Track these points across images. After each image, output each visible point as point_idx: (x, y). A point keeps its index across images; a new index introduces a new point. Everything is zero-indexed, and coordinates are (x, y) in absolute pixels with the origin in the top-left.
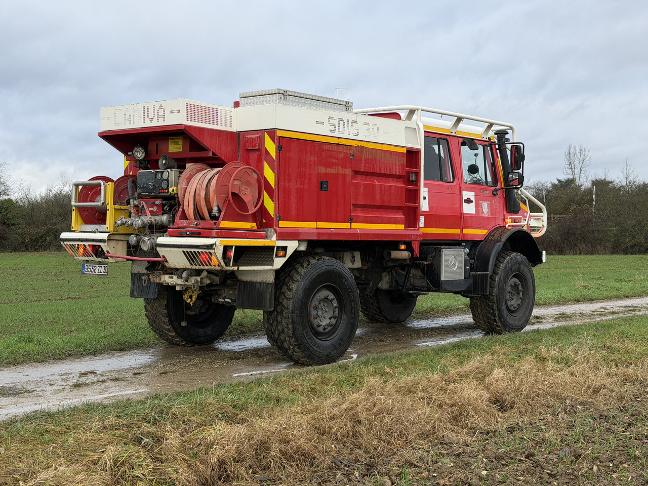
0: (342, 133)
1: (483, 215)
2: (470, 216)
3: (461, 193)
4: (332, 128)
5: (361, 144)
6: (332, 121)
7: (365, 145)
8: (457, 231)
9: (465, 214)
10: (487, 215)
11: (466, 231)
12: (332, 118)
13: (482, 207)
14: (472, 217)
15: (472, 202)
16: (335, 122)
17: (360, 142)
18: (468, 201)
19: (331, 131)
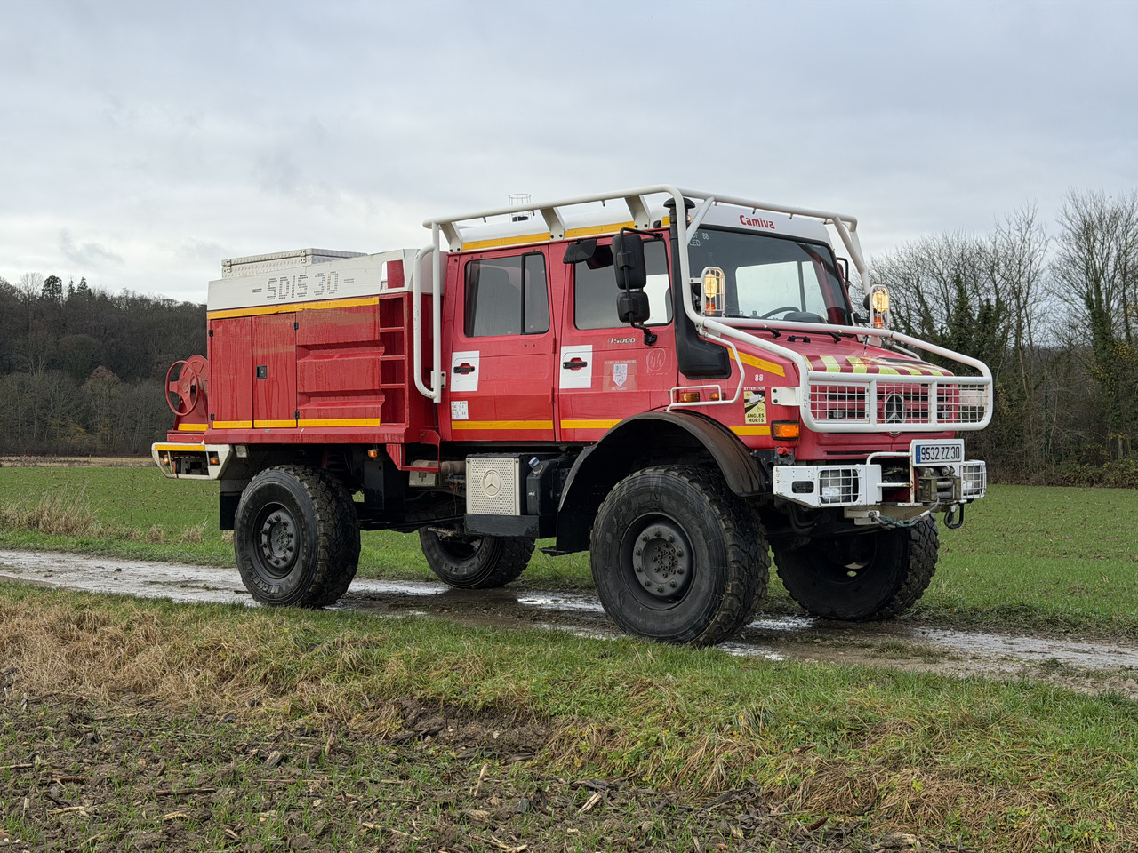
0: (283, 297)
1: (614, 389)
2: (577, 394)
3: (556, 351)
4: (272, 293)
5: (306, 306)
6: (272, 285)
7: (313, 306)
8: (547, 425)
9: (563, 390)
10: (624, 389)
11: (566, 424)
12: (273, 280)
13: (611, 375)
14: (585, 395)
15: (584, 364)
16: (276, 285)
17: (305, 304)
18: (576, 364)
19: (270, 298)
